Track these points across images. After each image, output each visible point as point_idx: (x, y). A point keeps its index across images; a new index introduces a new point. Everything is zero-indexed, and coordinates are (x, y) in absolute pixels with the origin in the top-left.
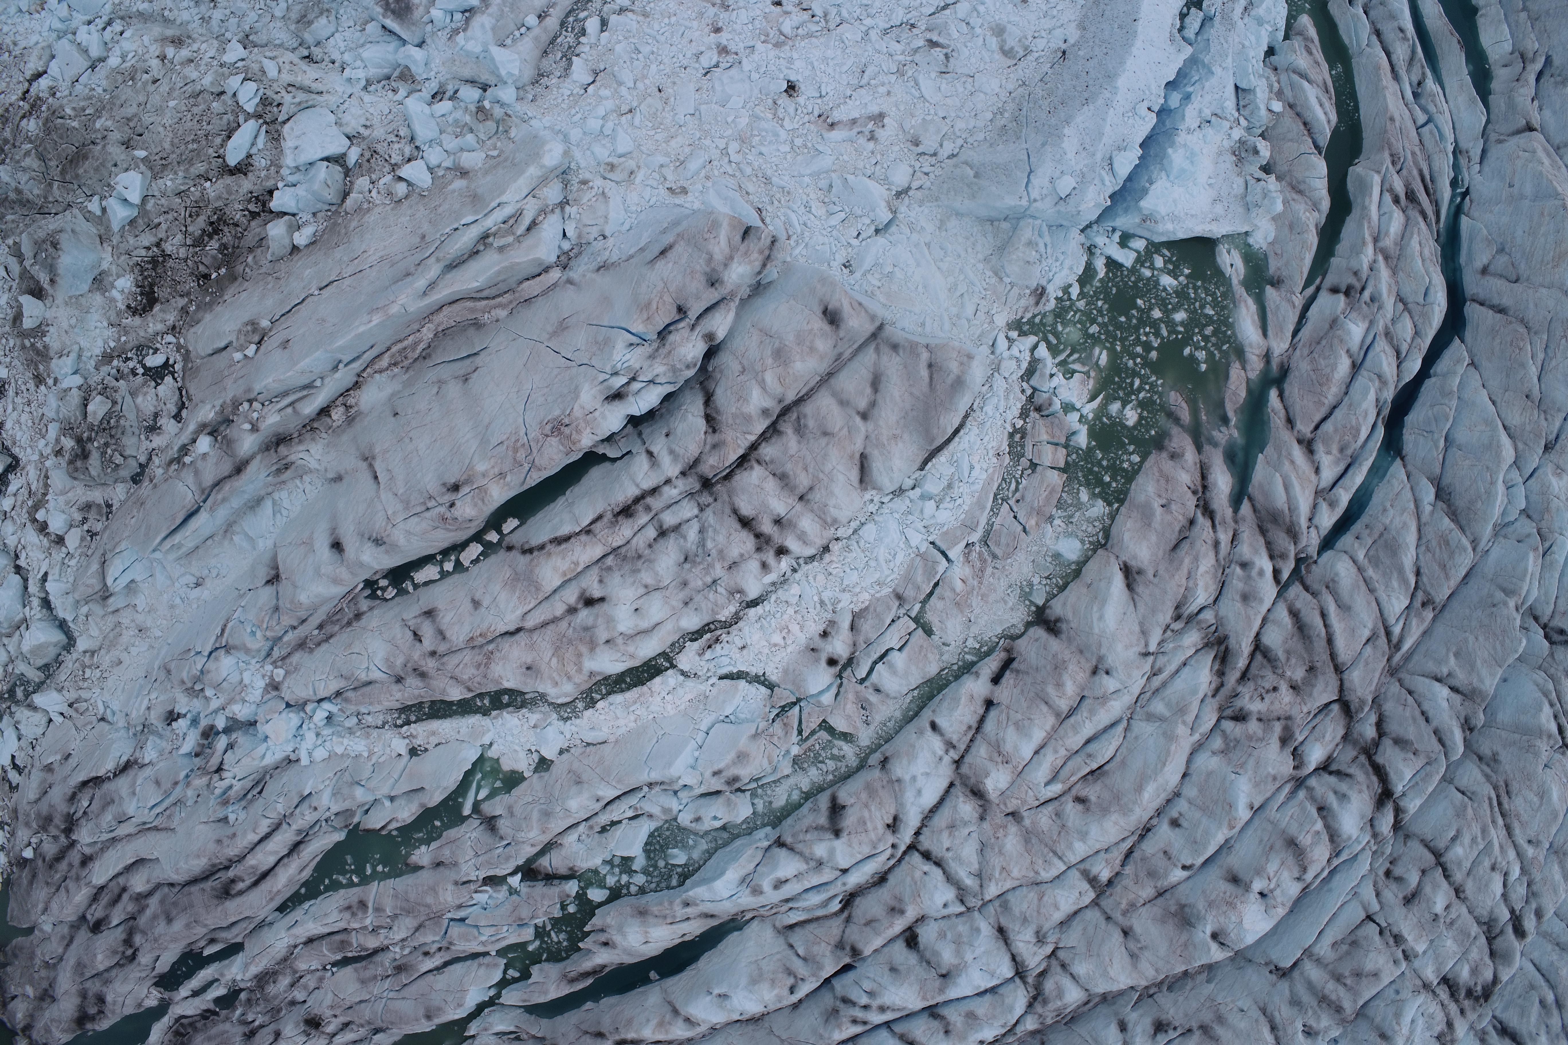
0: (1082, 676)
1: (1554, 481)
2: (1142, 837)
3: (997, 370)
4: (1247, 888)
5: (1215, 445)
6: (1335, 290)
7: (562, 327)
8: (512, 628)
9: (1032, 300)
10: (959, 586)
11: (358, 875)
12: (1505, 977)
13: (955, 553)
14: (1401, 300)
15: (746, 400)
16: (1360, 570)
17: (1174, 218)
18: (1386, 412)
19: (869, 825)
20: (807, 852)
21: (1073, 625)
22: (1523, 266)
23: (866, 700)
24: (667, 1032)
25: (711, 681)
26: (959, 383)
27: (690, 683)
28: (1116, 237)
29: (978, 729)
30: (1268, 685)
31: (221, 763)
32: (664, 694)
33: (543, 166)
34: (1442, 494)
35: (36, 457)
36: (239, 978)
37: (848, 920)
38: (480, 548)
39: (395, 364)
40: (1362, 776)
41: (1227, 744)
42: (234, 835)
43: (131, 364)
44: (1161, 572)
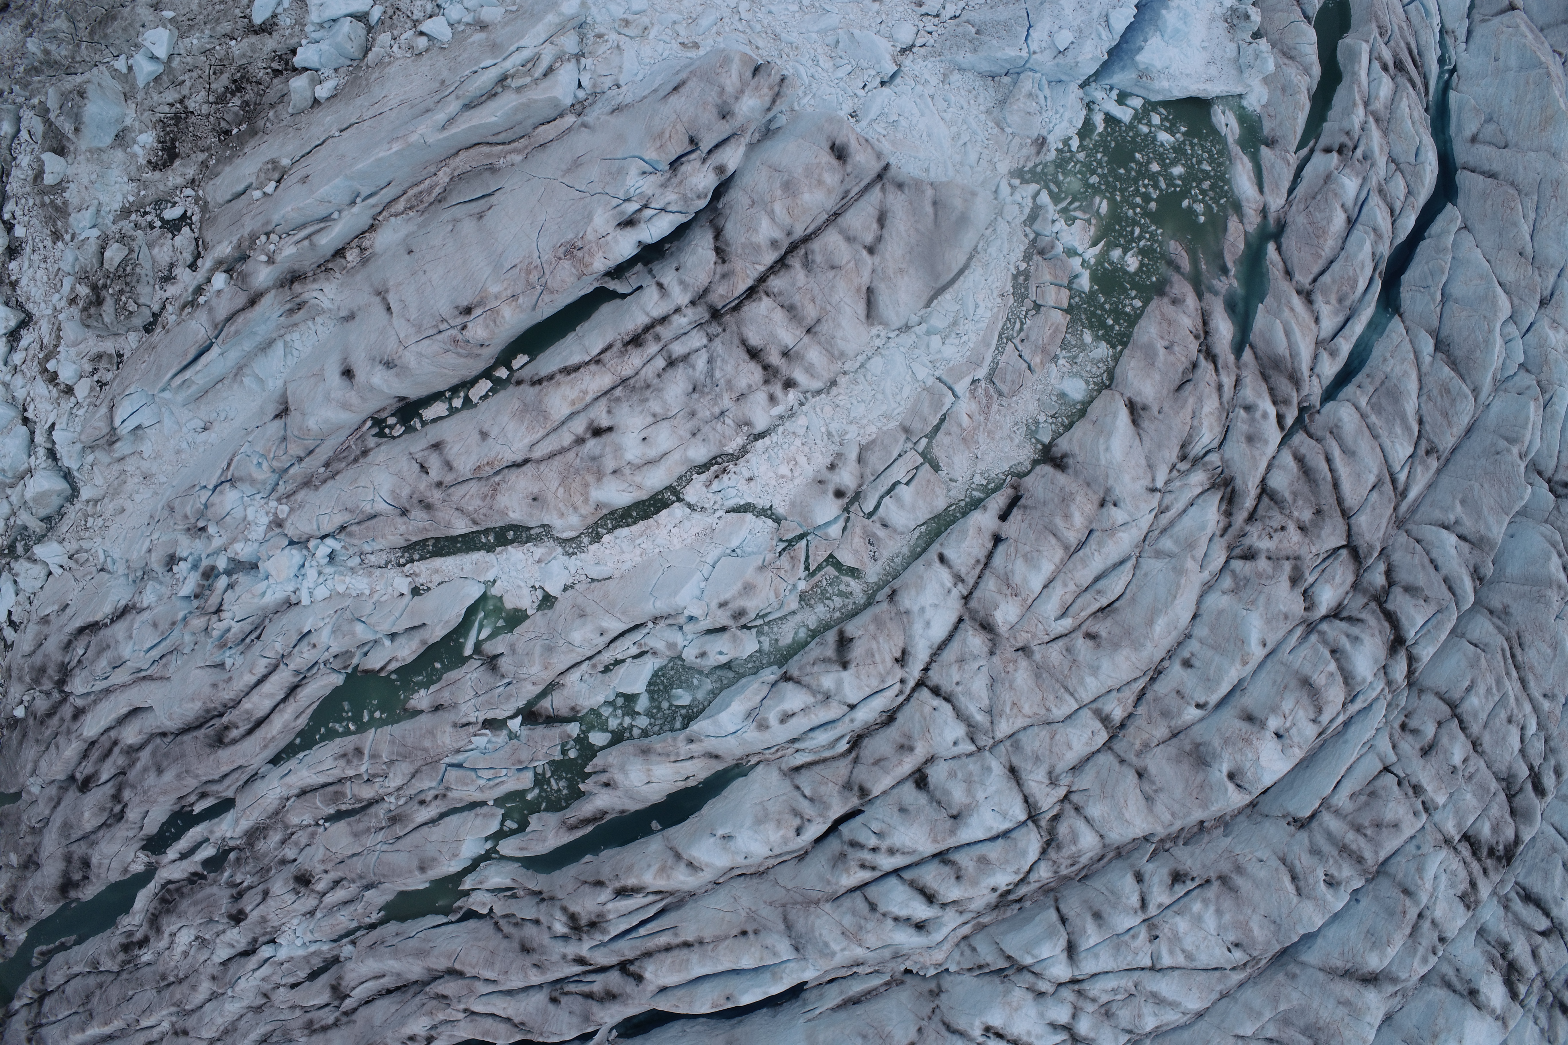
0: (1090, 508)
1: (1551, 333)
2: (1153, 679)
3: (1000, 213)
4: (1263, 725)
5: (1216, 293)
6: (1328, 150)
7: (577, 164)
8: (519, 458)
9: (1033, 150)
10: (966, 421)
11: (355, 723)
12: (1526, 837)
13: (960, 388)
14: (1393, 161)
15: (756, 230)
16: (1363, 416)
17: (1171, 77)
18: (1383, 266)
19: (877, 658)
20: (814, 684)
21: (1079, 459)
22: (1511, 132)
23: (874, 535)
24: (669, 877)
25: (718, 514)
26: (963, 220)
27: (696, 516)
28: (1114, 94)
29: (986, 565)
30: (1276, 524)
31: (221, 605)
32: (670, 526)
33: (560, 14)
34: (1441, 346)
35: (49, 311)
36: (228, 835)
37: (856, 761)
38: (489, 384)
39: (411, 208)
40: (1373, 619)
41: (1237, 584)
42: (230, 678)
43: (149, 218)
44: (1166, 409)
